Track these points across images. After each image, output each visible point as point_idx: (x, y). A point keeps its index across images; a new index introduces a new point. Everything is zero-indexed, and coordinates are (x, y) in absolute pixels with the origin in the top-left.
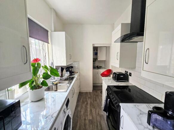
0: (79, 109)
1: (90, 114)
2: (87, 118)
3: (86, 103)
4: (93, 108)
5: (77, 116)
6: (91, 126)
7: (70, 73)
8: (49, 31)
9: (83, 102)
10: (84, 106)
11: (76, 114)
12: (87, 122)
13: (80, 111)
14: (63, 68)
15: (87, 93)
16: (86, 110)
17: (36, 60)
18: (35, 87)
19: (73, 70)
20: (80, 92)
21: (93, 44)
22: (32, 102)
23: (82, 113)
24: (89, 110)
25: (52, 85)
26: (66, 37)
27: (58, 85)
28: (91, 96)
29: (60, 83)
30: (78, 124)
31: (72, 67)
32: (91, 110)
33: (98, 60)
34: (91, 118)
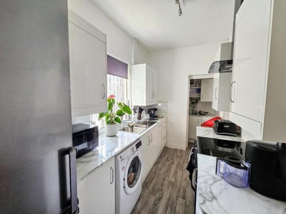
0: (160, 166)
1: (173, 176)
2: (167, 179)
3: (170, 162)
4: (180, 170)
5: (155, 173)
6: (171, 188)
7: (150, 116)
8: (129, 64)
9: (167, 160)
10: (167, 164)
11: (153, 170)
12: (166, 182)
13: (160, 169)
14: (143, 108)
15: (176, 150)
16: (169, 170)
17: (112, 96)
18: (110, 123)
19: (157, 113)
20: (165, 147)
21: (190, 76)
22: (107, 136)
23: (162, 171)
24: (173, 170)
25: (127, 126)
26: (146, 69)
27: (134, 128)
28: (182, 155)
29: (136, 126)
30: (154, 181)
31: (156, 110)
32: (176, 172)
33: (202, 100)
34: (173, 180)
